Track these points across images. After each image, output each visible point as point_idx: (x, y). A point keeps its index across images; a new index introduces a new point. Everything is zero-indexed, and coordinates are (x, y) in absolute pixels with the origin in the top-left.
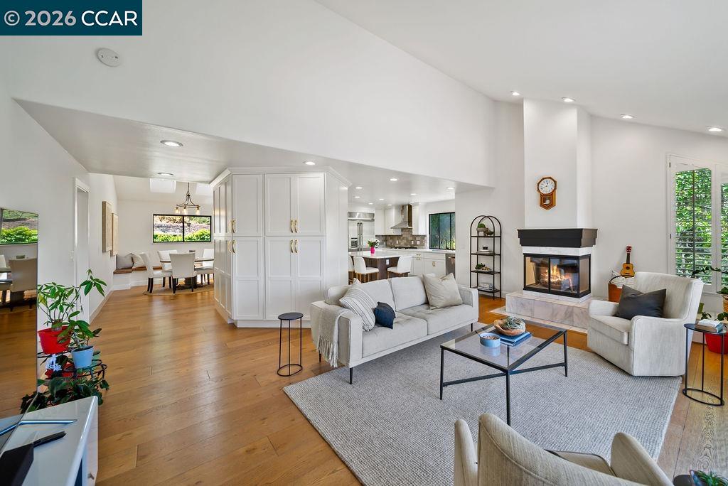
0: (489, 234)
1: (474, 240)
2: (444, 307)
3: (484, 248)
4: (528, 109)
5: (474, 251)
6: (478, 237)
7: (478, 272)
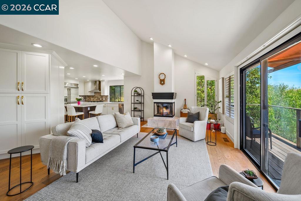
0: (139, 95)
1: (133, 97)
2: (126, 127)
3: (137, 101)
4: (156, 47)
5: (133, 102)
6: (134, 96)
7: (134, 111)
